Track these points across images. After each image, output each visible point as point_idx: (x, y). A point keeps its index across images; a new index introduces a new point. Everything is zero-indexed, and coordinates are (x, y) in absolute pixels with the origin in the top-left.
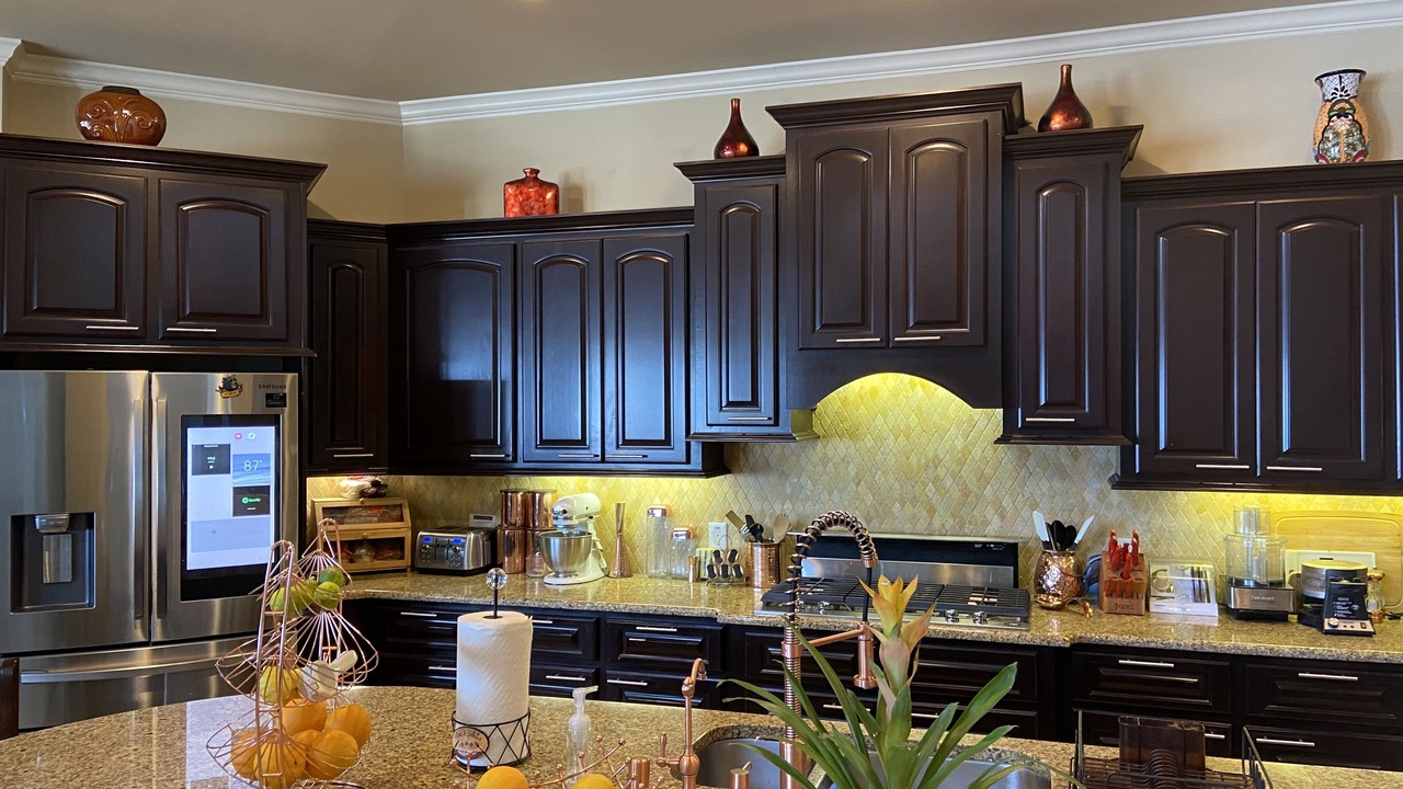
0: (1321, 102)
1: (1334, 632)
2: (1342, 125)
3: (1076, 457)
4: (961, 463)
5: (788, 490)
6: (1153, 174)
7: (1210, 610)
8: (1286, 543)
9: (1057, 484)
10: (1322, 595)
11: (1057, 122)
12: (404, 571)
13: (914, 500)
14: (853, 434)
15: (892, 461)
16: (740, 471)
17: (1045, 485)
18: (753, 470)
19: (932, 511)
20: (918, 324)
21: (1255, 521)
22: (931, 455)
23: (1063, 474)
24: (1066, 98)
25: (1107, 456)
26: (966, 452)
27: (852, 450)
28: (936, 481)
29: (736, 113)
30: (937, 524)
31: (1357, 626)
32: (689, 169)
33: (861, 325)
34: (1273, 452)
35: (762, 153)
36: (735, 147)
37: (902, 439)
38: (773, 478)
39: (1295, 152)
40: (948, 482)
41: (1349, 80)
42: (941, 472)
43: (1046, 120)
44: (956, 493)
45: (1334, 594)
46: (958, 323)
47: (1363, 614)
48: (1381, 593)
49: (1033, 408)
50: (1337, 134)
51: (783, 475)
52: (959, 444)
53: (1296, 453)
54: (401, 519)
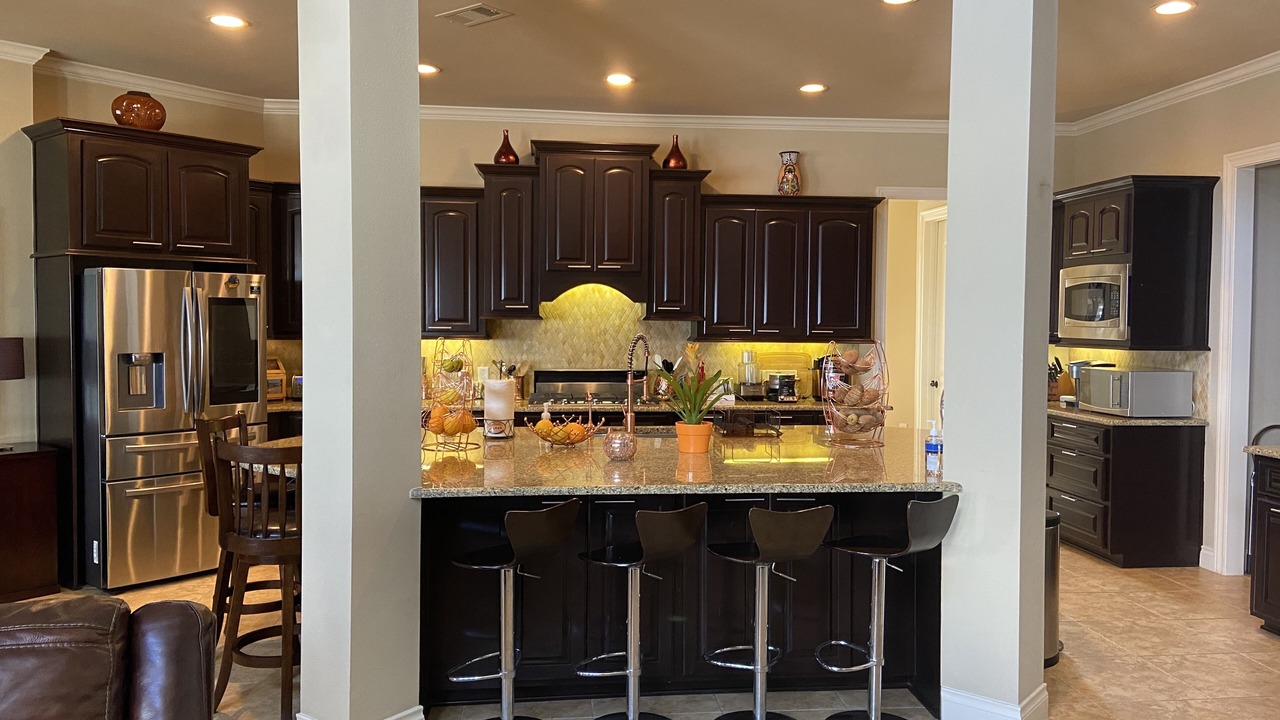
0: (781, 164)
1: (783, 402)
2: (790, 176)
3: (673, 328)
4: (618, 332)
5: (525, 348)
6: (715, 193)
7: (732, 397)
8: (762, 367)
9: (664, 342)
10: (777, 387)
11: (672, 163)
12: (281, 400)
13: (594, 352)
14: (562, 317)
15: (582, 331)
16: (497, 338)
17: (658, 343)
18: (505, 337)
19: (602, 357)
20: (608, 260)
21: (752, 357)
22: (603, 327)
23: (667, 338)
24: (676, 152)
25: (686, 326)
26: (621, 326)
27: (561, 326)
28: (605, 341)
29: (506, 138)
30: (605, 364)
31: (791, 399)
32: (482, 168)
33: (580, 259)
34: (760, 324)
35: (520, 164)
36: (507, 157)
37: (588, 320)
38: (516, 342)
39: (769, 188)
40: (611, 342)
41: (793, 156)
42: (608, 337)
43: (667, 162)
44: (615, 348)
45: (782, 385)
46: (628, 259)
47: (793, 394)
48: (799, 388)
49: (660, 303)
50: (788, 181)
51: (522, 340)
52: (617, 322)
53: (769, 325)
54: (278, 368)
